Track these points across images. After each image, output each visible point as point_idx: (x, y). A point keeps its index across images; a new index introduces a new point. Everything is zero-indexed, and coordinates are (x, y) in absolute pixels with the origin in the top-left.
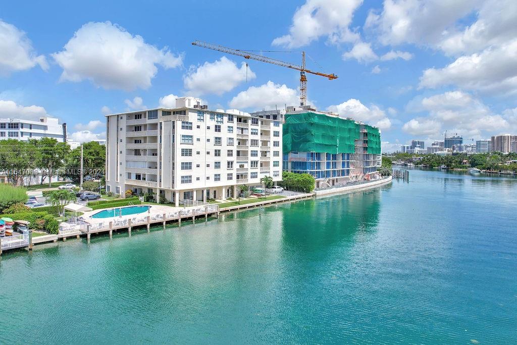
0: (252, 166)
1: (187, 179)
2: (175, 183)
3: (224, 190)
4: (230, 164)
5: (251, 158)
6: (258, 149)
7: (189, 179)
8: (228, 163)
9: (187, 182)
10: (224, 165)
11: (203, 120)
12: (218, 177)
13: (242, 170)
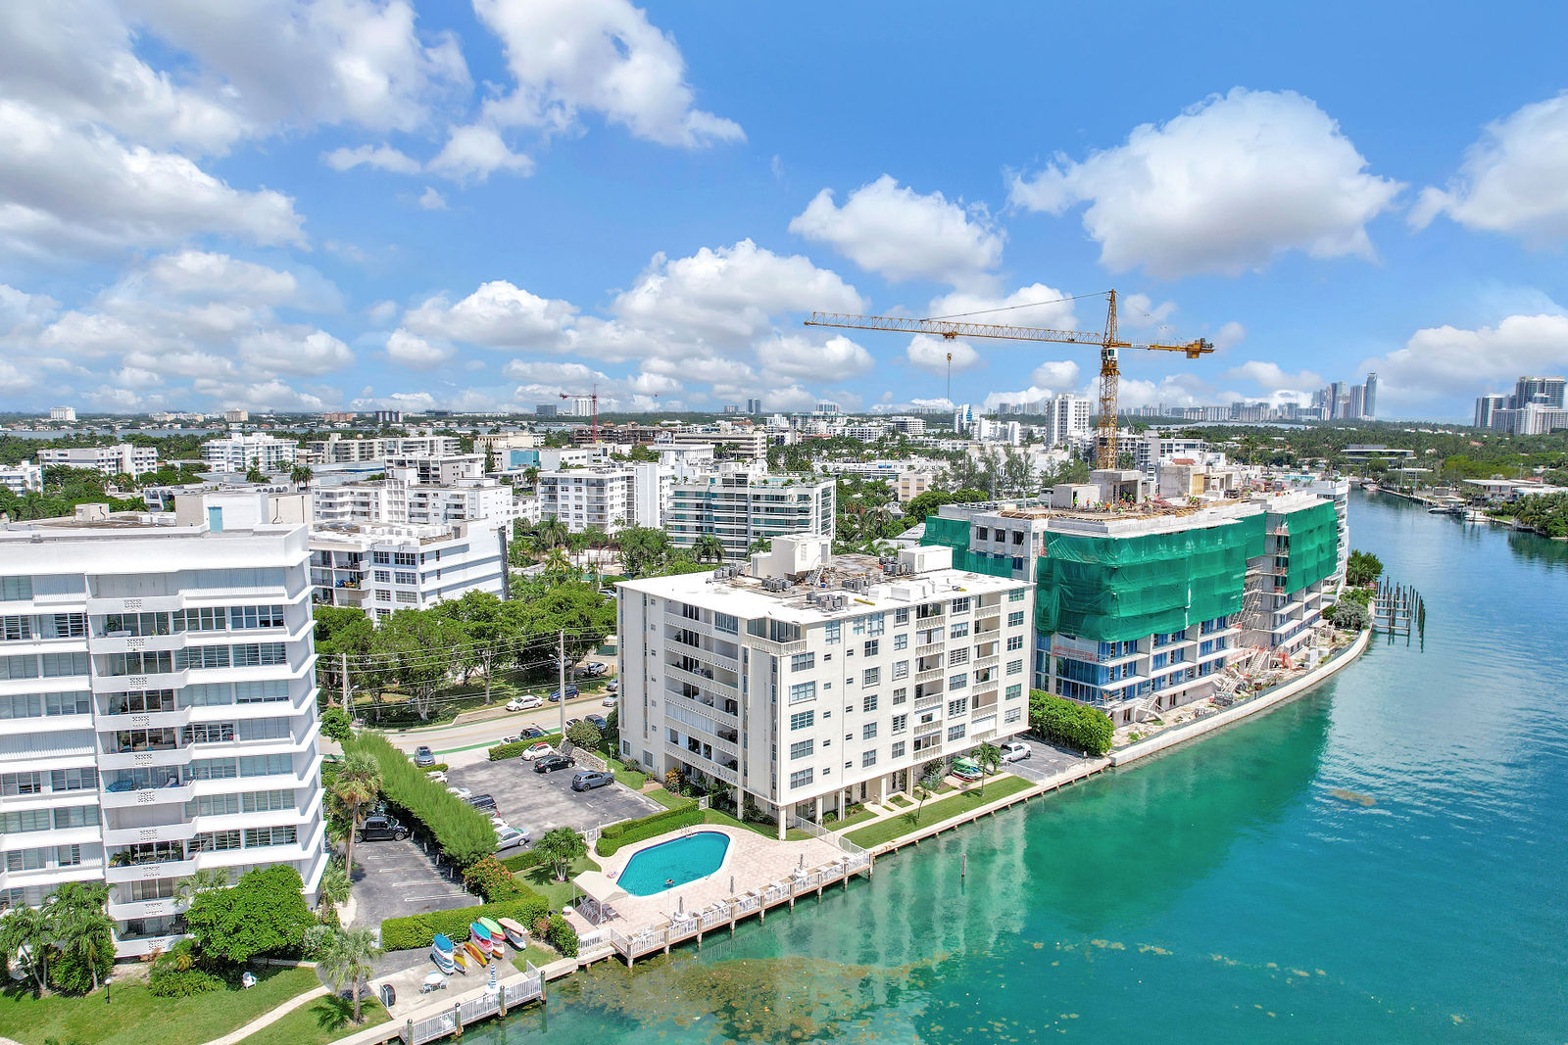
0: (951, 713)
1: (802, 779)
2: (778, 788)
3: (884, 781)
4: (899, 722)
5: (950, 695)
6: (968, 669)
7: (808, 775)
8: (896, 720)
9: (803, 782)
10: (885, 728)
11: (839, 638)
12: (871, 756)
13: (929, 727)
